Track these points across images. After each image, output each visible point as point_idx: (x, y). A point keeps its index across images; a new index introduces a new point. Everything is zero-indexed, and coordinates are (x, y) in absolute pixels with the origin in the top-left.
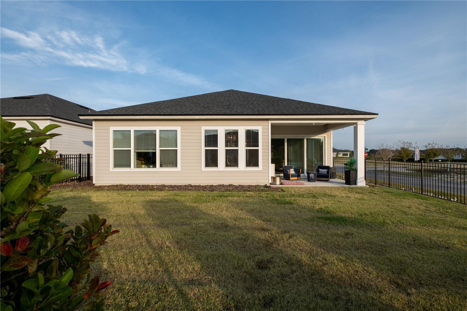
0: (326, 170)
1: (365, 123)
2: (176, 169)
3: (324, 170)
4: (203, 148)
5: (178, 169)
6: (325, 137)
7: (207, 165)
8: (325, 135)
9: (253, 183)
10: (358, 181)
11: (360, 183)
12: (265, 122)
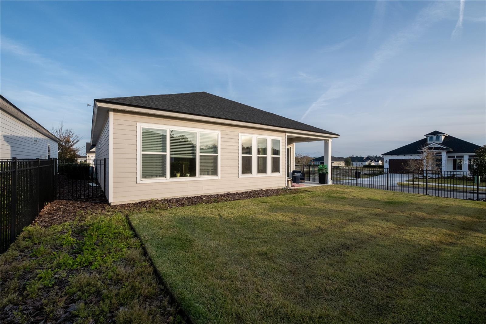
0: (300, 174)
1: (332, 141)
2: (216, 177)
3: (298, 174)
4: (241, 155)
5: (218, 177)
6: (290, 147)
7: (243, 172)
8: (290, 146)
9: (275, 187)
10: (329, 181)
11: (330, 182)
12: (283, 134)
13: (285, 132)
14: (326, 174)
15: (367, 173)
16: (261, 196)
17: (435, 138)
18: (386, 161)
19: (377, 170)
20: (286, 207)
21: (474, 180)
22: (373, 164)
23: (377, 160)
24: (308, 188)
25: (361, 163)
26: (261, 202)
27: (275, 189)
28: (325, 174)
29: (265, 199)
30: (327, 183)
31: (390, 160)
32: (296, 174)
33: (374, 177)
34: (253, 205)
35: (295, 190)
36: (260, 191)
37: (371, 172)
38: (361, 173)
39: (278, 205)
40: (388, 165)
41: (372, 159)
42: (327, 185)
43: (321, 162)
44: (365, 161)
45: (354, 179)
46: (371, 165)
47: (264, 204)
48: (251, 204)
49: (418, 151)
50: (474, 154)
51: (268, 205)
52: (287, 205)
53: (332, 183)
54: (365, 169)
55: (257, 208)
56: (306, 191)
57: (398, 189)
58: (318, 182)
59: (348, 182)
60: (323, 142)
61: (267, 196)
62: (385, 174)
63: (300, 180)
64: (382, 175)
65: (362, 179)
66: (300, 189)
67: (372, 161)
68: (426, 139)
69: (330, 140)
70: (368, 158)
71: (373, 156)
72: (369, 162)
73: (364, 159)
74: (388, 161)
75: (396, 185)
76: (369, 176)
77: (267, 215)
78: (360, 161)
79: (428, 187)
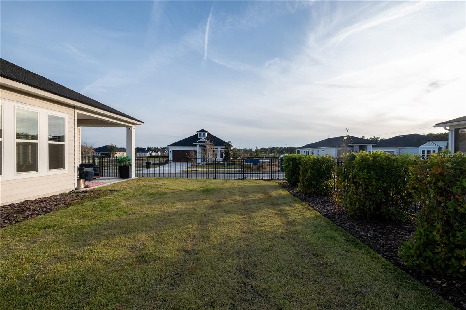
0: (92, 168)
3: (89, 168)
10: (132, 175)
11: (134, 176)
12: (71, 110)
13: (73, 107)
14: (130, 167)
15: (155, 163)
16: (31, 215)
17: (202, 134)
18: (171, 152)
19: (163, 160)
20: (100, 225)
21: (224, 165)
22: (154, 154)
23: (156, 151)
24: (110, 186)
25: (144, 153)
26: (40, 229)
27: (57, 196)
28: (128, 166)
29: (45, 219)
30: (131, 177)
31: (173, 151)
32: (86, 169)
33: (163, 166)
34: (20, 241)
35: (92, 191)
36: (22, 203)
37: (157, 161)
38: (152, 163)
39: (83, 227)
40: (172, 155)
41: (153, 150)
42: (131, 179)
43: (101, 153)
44: (147, 152)
45: (145, 169)
46: (152, 155)
47: (49, 230)
48: (13, 239)
49: (194, 144)
50: (224, 147)
51: (60, 231)
52: (99, 222)
53: (136, 176)
54: (150, 159)
55: (37, 246)
56: (111, 191)
57: (183, 175)
58: (118, 177)
59: (142, 173)
60: (125, 128)
61: (46, 212)
62: (170, 163)
63: (94, 176)
64: (168, 164)
65: (152, 169)
66: (100, 189)
67: (152, 151)
68: (197, 135)
69: (133, 126)
70: (149, 149)
71: (152, 147)
72: (150, 153)
73: (146, 149)
74: (172, 151)
75: (181, 172)
76: (157, 166)
77: (72, 257)
78: (143, 152)
79: (217, 171)
